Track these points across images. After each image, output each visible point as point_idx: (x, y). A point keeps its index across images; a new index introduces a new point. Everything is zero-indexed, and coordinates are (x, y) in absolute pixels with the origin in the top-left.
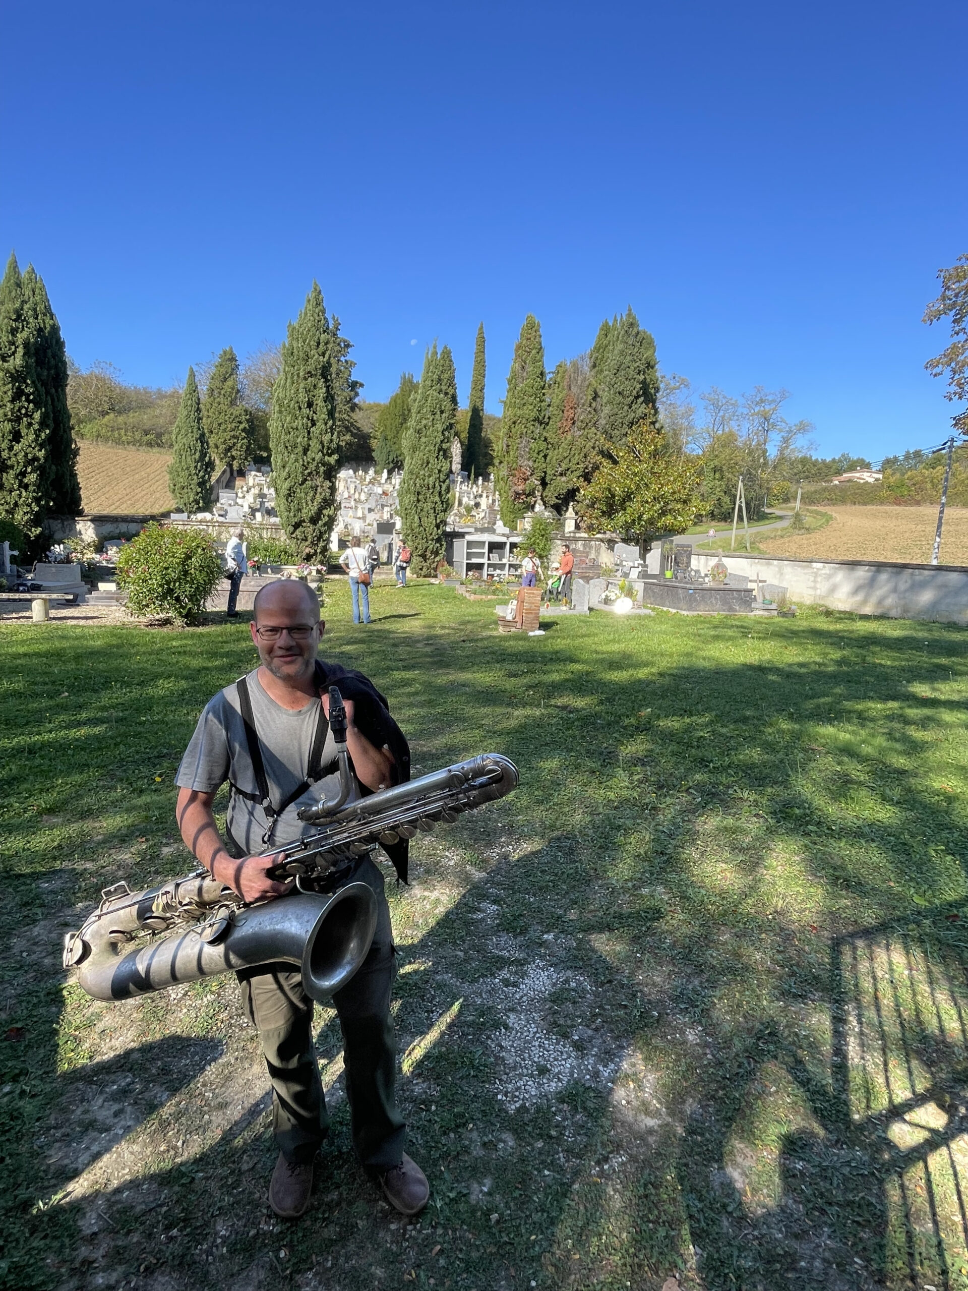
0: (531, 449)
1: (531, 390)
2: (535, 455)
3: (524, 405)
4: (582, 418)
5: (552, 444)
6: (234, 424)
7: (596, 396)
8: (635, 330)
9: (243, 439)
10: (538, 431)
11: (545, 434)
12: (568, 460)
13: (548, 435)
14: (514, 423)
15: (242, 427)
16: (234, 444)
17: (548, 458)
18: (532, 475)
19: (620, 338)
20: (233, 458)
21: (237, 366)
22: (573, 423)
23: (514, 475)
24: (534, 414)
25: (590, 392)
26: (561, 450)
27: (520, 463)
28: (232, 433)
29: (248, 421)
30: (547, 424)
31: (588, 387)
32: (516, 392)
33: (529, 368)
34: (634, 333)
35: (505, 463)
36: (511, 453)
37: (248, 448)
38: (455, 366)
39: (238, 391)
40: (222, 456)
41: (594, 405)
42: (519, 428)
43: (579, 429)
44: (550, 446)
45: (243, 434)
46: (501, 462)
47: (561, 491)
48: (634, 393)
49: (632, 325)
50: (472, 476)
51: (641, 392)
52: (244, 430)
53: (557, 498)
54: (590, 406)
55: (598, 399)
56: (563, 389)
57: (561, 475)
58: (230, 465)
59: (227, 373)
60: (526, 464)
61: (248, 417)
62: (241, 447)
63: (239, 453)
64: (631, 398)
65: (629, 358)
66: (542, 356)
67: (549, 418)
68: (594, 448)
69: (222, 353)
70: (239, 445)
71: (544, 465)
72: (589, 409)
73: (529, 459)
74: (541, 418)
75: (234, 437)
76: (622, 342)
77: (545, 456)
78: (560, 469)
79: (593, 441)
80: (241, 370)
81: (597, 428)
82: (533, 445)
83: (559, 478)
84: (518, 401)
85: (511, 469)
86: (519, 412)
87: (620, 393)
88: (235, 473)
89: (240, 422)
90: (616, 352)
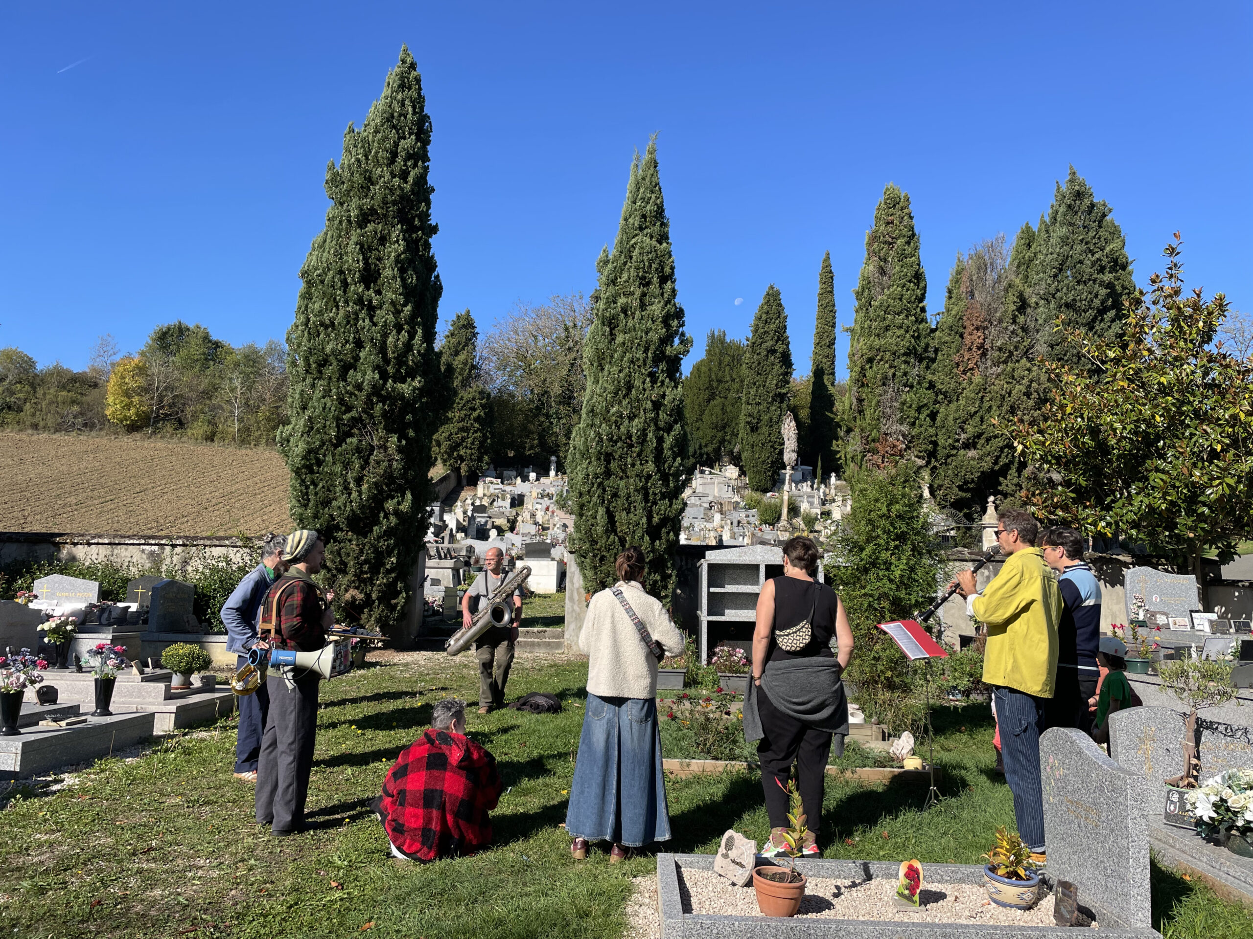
0: (903, 404)
1: (898, 303)
2: (913, 413)
3: (887, 328)
4: (999, 343)
5: (945, 394)
6: (464, 412)
7: (1023, 306)
8: (1087, 202)
9: (476, 432)
10: (915, 371)
11: (929, 377)
12: (977, 418)
13: (935, 378)
14: (870, 360)
15: (475, 414)
16: (463, 439)
17: (939, 418)
18: (908, 448)
19: (1059, 218)
20: (462, 459)
21: (475, 335)
22: (984, 354)
23: (875, 451)
24: (907, 342)
25: (1012, 297)
26: (962, 402)
27: (884, 429)
28: (461, 424)
29: (483, 406)
30: (933, 360)
31: (1006, 290)
32: (871, 310)
33: (894, 269)
34: (1084, 207)
35: (857, 430)
36: (868, 413)
37: (482, 443)
38: (786, 312)
39: (473, 367)
40: (446, 456)
41: (1021, 319)
42: (881, 368)
43: (996, 364)
44: (941, 397)
45: (476, 425)
46: (849, 430)
47: (969, 476)
48: (1097, 302)
49: (1079, 195)
50: (819, 472)
51: (1110, 302)
52: (478, 419)
53: (960, 488)
54: (1014, 322)
55: (1029, 311)
56: (959, 299)
57: (967, 446)
58: (457, 470)
59: (459, 343)
60: (896, 428)
61: (484, 401)
62: (473, 443)
63: (469, 451)
64: (1091, 313)
65: (1079, 248)
66: (916, 248)
67: (936, 351)
68: (1028, 395)
69: (455, 319)
70: (470, 440)
71: (932, 431)
72: (1011, 328)
73: (901, 421)
74: (920, 350)
75: (462, 429)
76: (1062, 224)
77: (933, 416)
78: (963, 436)
79: (1025, 381)
80: (480, 342)
81: (1030, 360)
82: (908, 396)
83: (962, 452)
84: (875, 324)
85: (867, 440)
86: (877, 343)
87: (1067, 305)
88: (464, 482)
89: (473, 409)
90: (1053, 241)
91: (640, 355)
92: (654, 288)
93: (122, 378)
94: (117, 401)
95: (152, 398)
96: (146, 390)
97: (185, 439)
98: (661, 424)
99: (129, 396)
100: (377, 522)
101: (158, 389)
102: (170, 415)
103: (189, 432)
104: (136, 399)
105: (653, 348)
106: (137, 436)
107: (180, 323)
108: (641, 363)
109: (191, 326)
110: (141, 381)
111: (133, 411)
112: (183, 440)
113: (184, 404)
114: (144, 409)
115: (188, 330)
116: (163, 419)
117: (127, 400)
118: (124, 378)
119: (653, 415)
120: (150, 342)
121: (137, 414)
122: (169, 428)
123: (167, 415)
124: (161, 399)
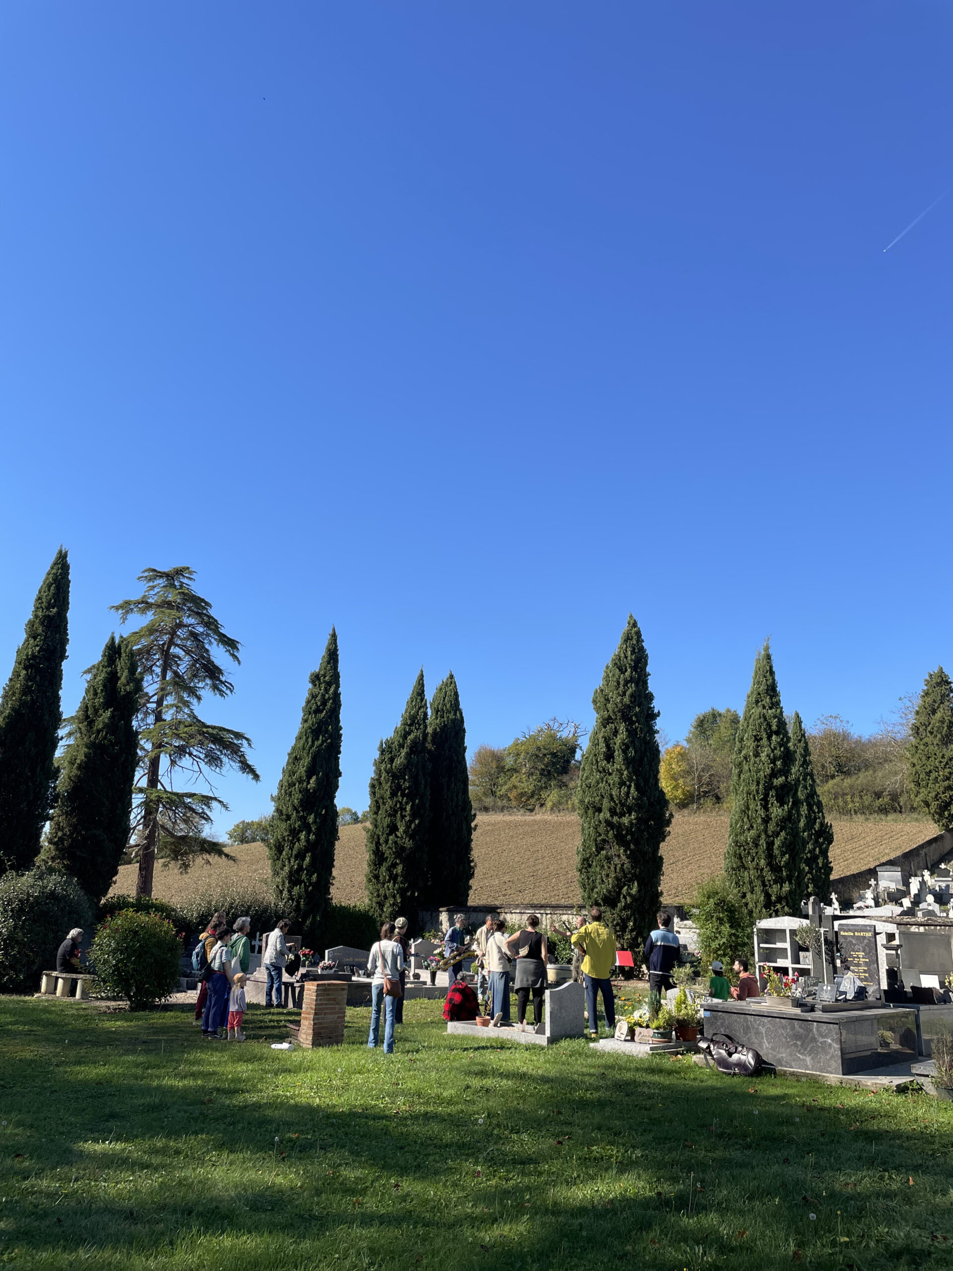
58: (950, 830)
91: (753, 787)
92: (765, 742)
93: (670, 764)
94: (668, 784)
95: (693, 779)
96: (688, 773)
97: (721, 812)
98: (770, 833)
99: (676, 780)
100: (619, 901)
101: (697, 769)
102: (709, 792)
103: (725, 806)
104: (681, 781)
105: (762, 782)
106: (686, 811)
107: (713, 710)
108: (755, 792)
109: (722, 711)
110: (684, 766)
111: (680, 791)
112: (720, 813)
113: (719, 782)
114: (688, 789)
115: (720, 715)
116: (704, 796)
117: (675, 783)
118: (671, 765)
119: (763, 828)
120: (693, 730)
121: (684, 794)
122: (709, 802)
123: (705, 792)
124: (700, 777)
